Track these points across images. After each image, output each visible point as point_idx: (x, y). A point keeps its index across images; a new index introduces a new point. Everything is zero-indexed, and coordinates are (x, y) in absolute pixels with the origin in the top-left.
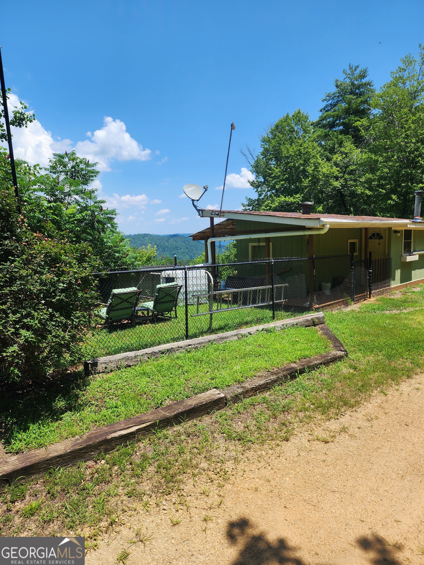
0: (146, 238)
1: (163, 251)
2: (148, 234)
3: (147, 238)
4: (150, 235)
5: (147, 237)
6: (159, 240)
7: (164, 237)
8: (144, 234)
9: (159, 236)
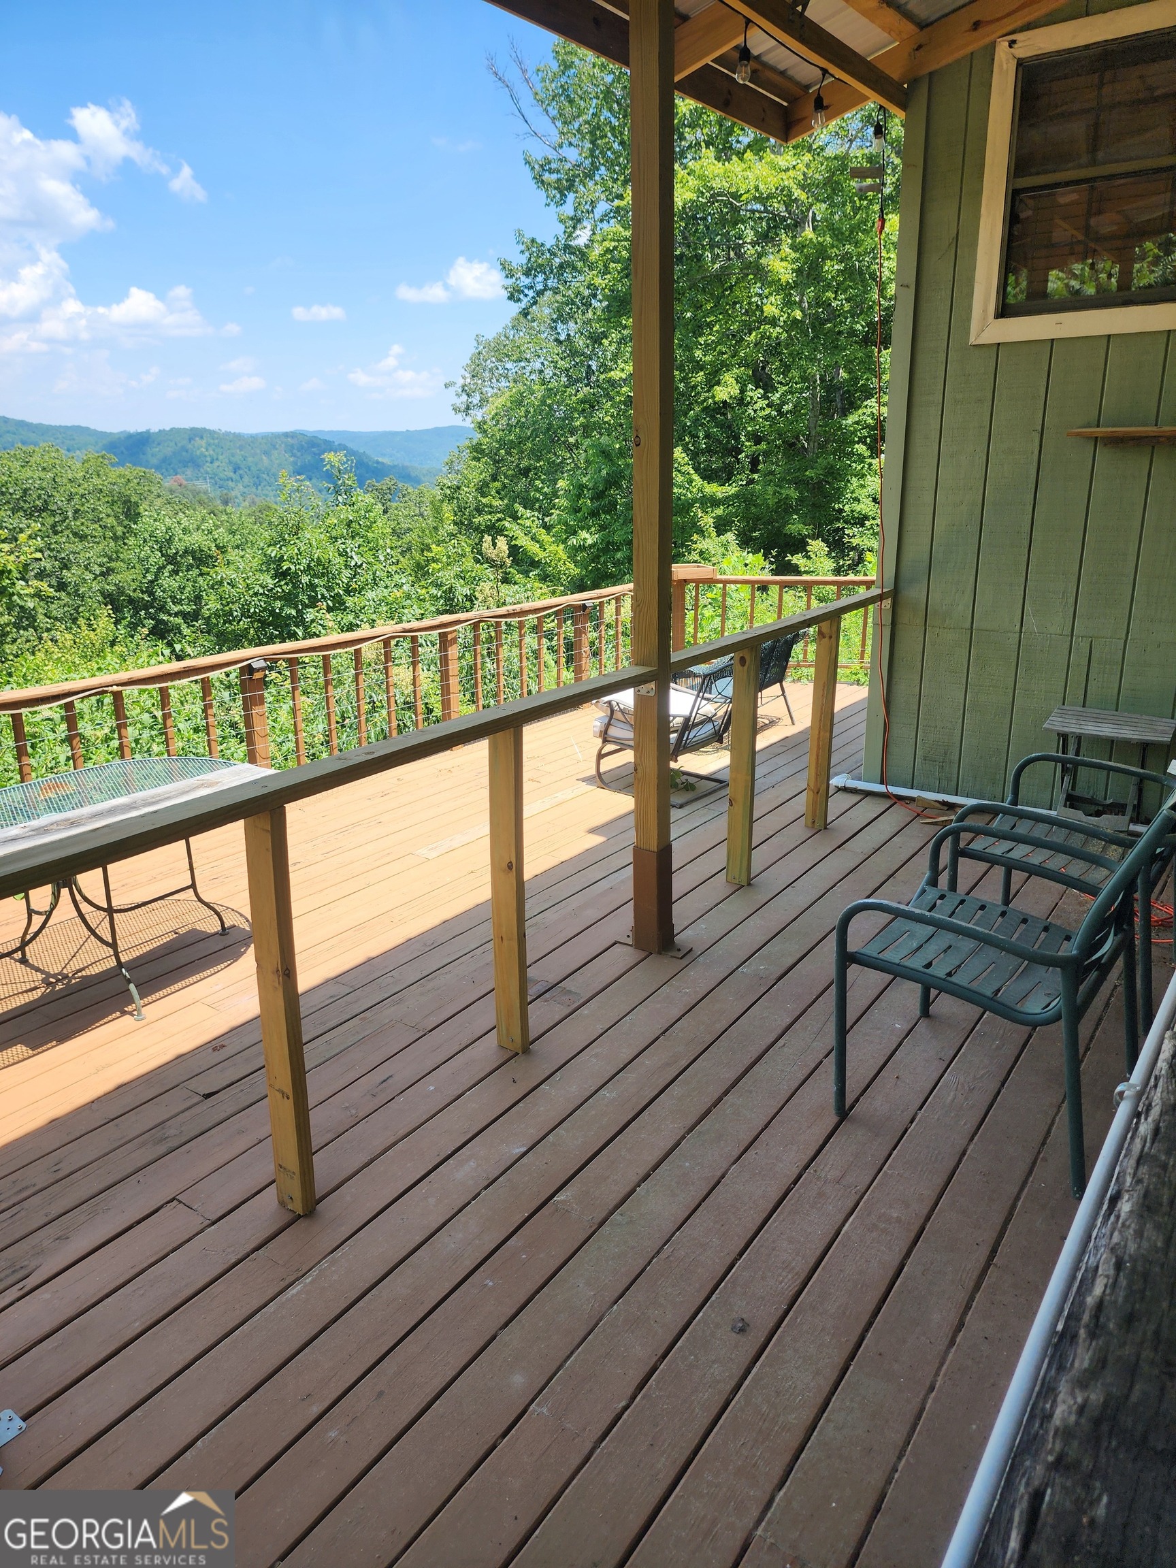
0: (198, 441)
1: (256, 485)
2: (205, 430)
3: (203, 443)
4: (212, 433)
5: (202, 438)
6: (241, 448)
7: (254, 439)
8: (192, 429)
9: (238, 436)
